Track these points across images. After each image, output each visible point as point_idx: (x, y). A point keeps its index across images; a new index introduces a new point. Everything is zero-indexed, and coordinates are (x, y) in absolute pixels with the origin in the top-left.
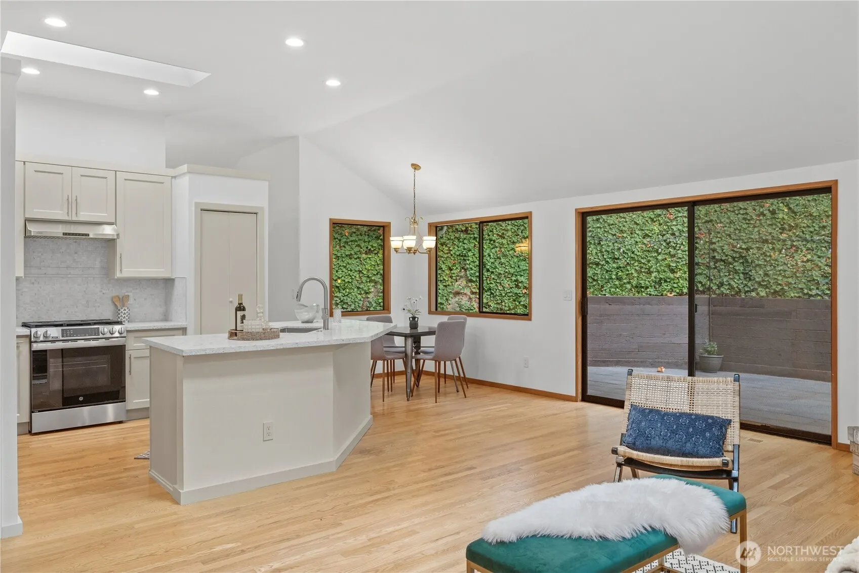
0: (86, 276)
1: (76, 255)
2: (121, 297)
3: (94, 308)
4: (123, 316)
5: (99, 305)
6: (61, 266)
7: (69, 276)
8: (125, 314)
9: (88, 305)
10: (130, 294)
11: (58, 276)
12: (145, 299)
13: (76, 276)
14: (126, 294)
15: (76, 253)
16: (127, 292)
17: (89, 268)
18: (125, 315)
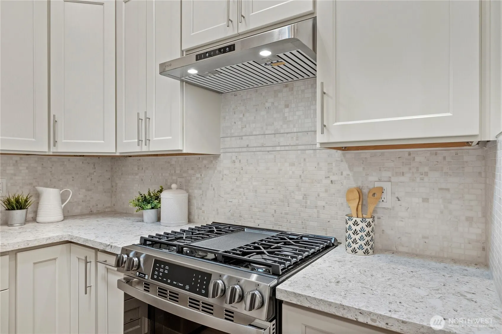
0: (303, 147)
1: (287, 110)
2: (365, 191)
3: (315, 210)
4: (354, 237)
5: (324, 203)
6: (267, 132)
7: (278, 148)
8: (355, 233)
9: (306, 203)
10: (387, 186)
11: (263, 149)
12: (425, 200)
13: (287, 148)
14: (377, 185)
15: (287, 106)
16: (380, 181)
17: (307, 132)
18: (357, 237)
